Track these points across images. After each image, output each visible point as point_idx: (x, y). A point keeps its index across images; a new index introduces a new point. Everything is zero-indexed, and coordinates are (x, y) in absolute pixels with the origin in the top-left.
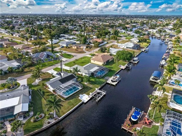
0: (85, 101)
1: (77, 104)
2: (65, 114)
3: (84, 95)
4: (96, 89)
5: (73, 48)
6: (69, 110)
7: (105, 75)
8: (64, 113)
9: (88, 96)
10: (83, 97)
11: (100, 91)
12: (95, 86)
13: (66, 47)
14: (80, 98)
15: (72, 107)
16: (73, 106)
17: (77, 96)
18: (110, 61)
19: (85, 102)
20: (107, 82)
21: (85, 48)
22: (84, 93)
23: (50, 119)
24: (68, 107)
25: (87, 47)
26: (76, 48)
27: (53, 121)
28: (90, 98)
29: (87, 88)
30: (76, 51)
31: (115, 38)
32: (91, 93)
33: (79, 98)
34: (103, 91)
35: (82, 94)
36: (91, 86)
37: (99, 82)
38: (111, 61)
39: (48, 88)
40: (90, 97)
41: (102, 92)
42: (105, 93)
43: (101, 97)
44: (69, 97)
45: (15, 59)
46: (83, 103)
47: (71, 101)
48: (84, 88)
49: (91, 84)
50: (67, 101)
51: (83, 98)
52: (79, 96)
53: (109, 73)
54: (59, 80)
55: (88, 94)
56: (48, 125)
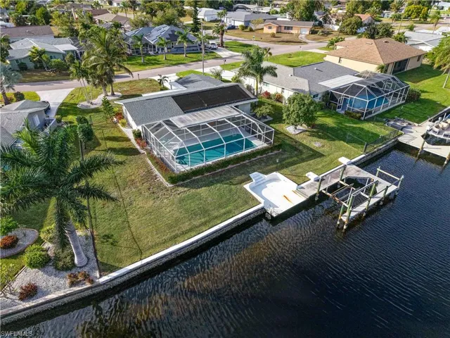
0: (275, 206)
1: (228, 214)
2: (144, 261)
3: (276, 180)
4: (344, 160)
5: (266, 30)
6: (174, 239)
7: (389, 111)
8: (140, 253)
9: (295, 186)
10: (269, 185)
11: (364, 174)
12: (339, 148)
13: (244, 28)
14: (252, 189)
15: (196, 223)
16: (204, 224)
17: (239, 178)
18: (408, 68)
19: (275, 211)
20: (401, 139)
21: (308, 33)
22: (277, 169)
23: (51, 269)
24: (177, 221)
25: (313, 32)
26: (274, 30)
27: (58, 288)
28: (301, 199)
29: (296, 149)
30: (274, 39)
31: (418, 13)
32: (312, 176)
33: (247, 186)
34: (381, 176)
35: (266, 173)
36: (316, 144)
37: (357, 132)
38: (413, 70)
39: (123, 124)
40: (304, 194)
41: (375, 178)
42: (393, 188)
43: (373, 201)
44: (195, 173)
45: (71, 36)
46: (262, 215)
47: (203, 191)
48: (279, 147)
49: (320, 137)
50: (181, 189)
51: (264, 192)
52: (249, 179)
53: (408, 105)
54: (174, 97)
55: (299, 179)
56: (15, 308)
